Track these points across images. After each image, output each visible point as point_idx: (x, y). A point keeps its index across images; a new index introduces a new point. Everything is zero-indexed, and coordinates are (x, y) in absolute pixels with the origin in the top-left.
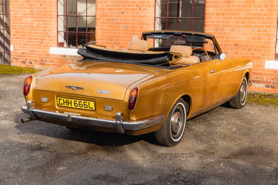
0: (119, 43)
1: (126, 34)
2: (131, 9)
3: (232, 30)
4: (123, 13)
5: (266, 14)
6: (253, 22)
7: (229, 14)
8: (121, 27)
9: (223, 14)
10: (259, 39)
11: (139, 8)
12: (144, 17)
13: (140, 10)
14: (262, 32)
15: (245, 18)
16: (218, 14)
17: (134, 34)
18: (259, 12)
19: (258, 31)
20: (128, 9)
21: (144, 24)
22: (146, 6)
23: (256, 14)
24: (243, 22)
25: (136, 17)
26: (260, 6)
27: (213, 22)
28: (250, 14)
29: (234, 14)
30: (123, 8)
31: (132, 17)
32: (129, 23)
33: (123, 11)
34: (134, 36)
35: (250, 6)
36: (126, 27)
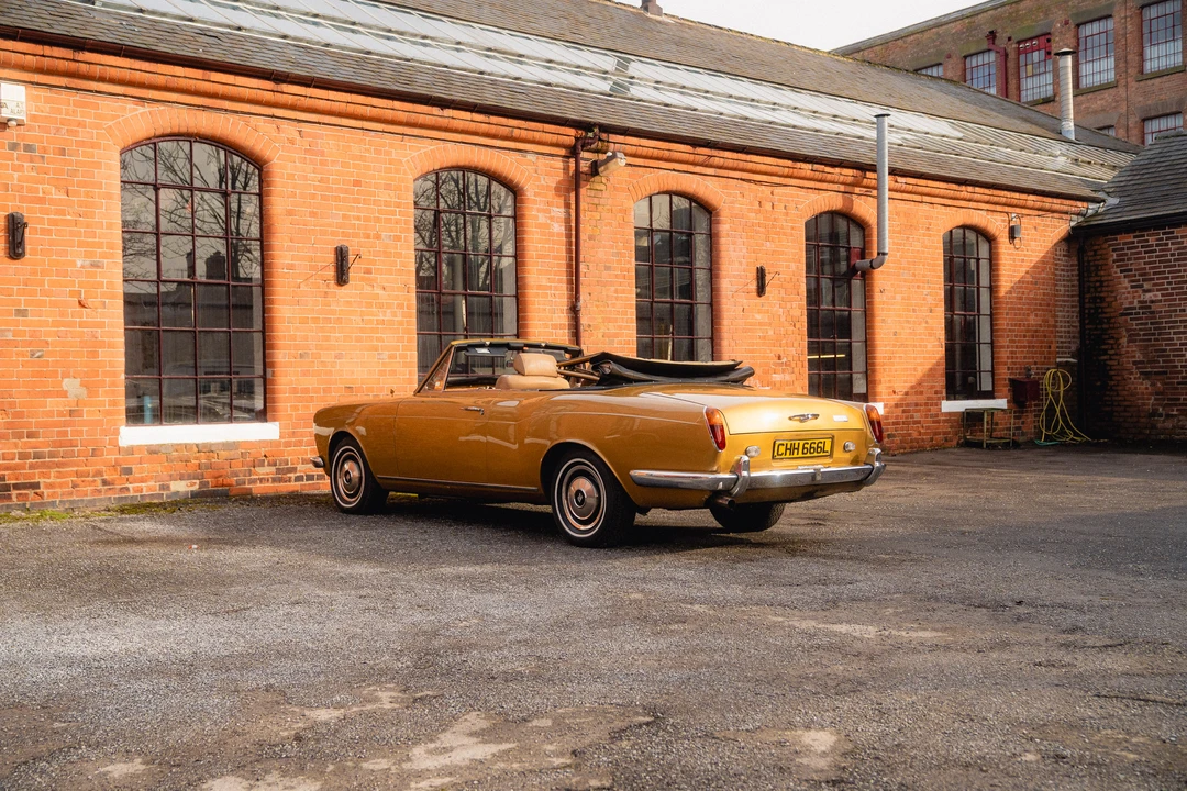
0: (12, 405)
1: (34, 374)
2: (54, 304)
3: (338, 357)
4: (21, 313)
5: (401, 323)
6: (378, 339)
7: (329, 321)
8: (18, 354)
9: (316, 320)
10: (393, 372)
11: (80, 303)
12: (101, 325)
13: (84, 307)
14: (398, 360)
15: (362, 330)
16: (304, 321)
17: (66, 375)
18: (388, 317)
19: (391, 357)
20: (43, 303)
21: (102, 345)
22: (104, 295)
23: (383, 322)
24: (359, 340)
25: (71, 324)
26: (389, 306)
27: (293, 338)
28: (370, 322)
29: (339, 321)
30: (22, 298)
31: (56, 324)
32: (47, 342)
33: (23, 307)
34: (66, 380)
35: (369, 305)
36: (37, 355)
